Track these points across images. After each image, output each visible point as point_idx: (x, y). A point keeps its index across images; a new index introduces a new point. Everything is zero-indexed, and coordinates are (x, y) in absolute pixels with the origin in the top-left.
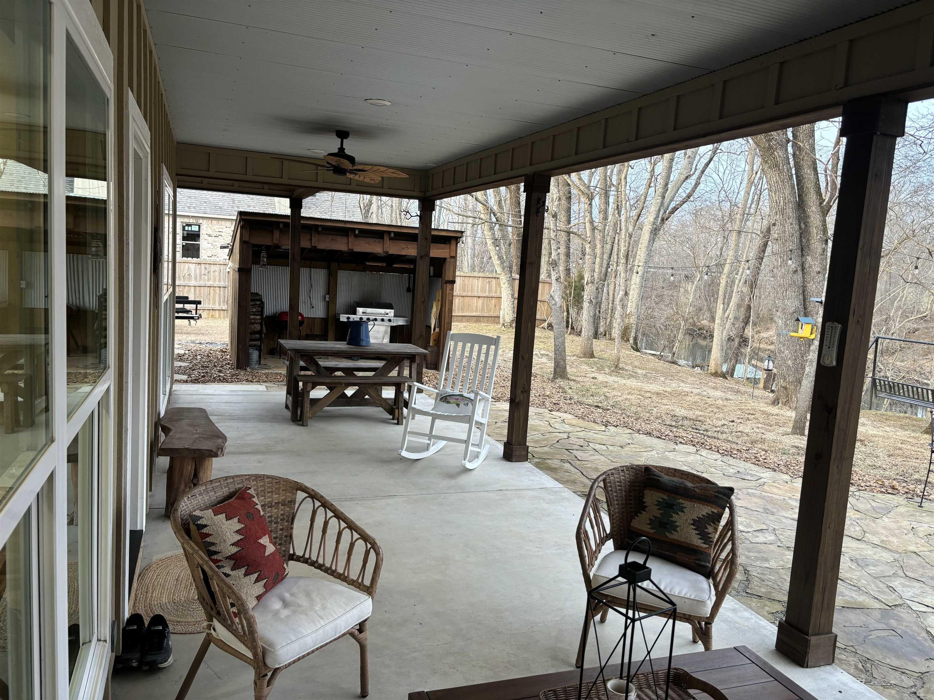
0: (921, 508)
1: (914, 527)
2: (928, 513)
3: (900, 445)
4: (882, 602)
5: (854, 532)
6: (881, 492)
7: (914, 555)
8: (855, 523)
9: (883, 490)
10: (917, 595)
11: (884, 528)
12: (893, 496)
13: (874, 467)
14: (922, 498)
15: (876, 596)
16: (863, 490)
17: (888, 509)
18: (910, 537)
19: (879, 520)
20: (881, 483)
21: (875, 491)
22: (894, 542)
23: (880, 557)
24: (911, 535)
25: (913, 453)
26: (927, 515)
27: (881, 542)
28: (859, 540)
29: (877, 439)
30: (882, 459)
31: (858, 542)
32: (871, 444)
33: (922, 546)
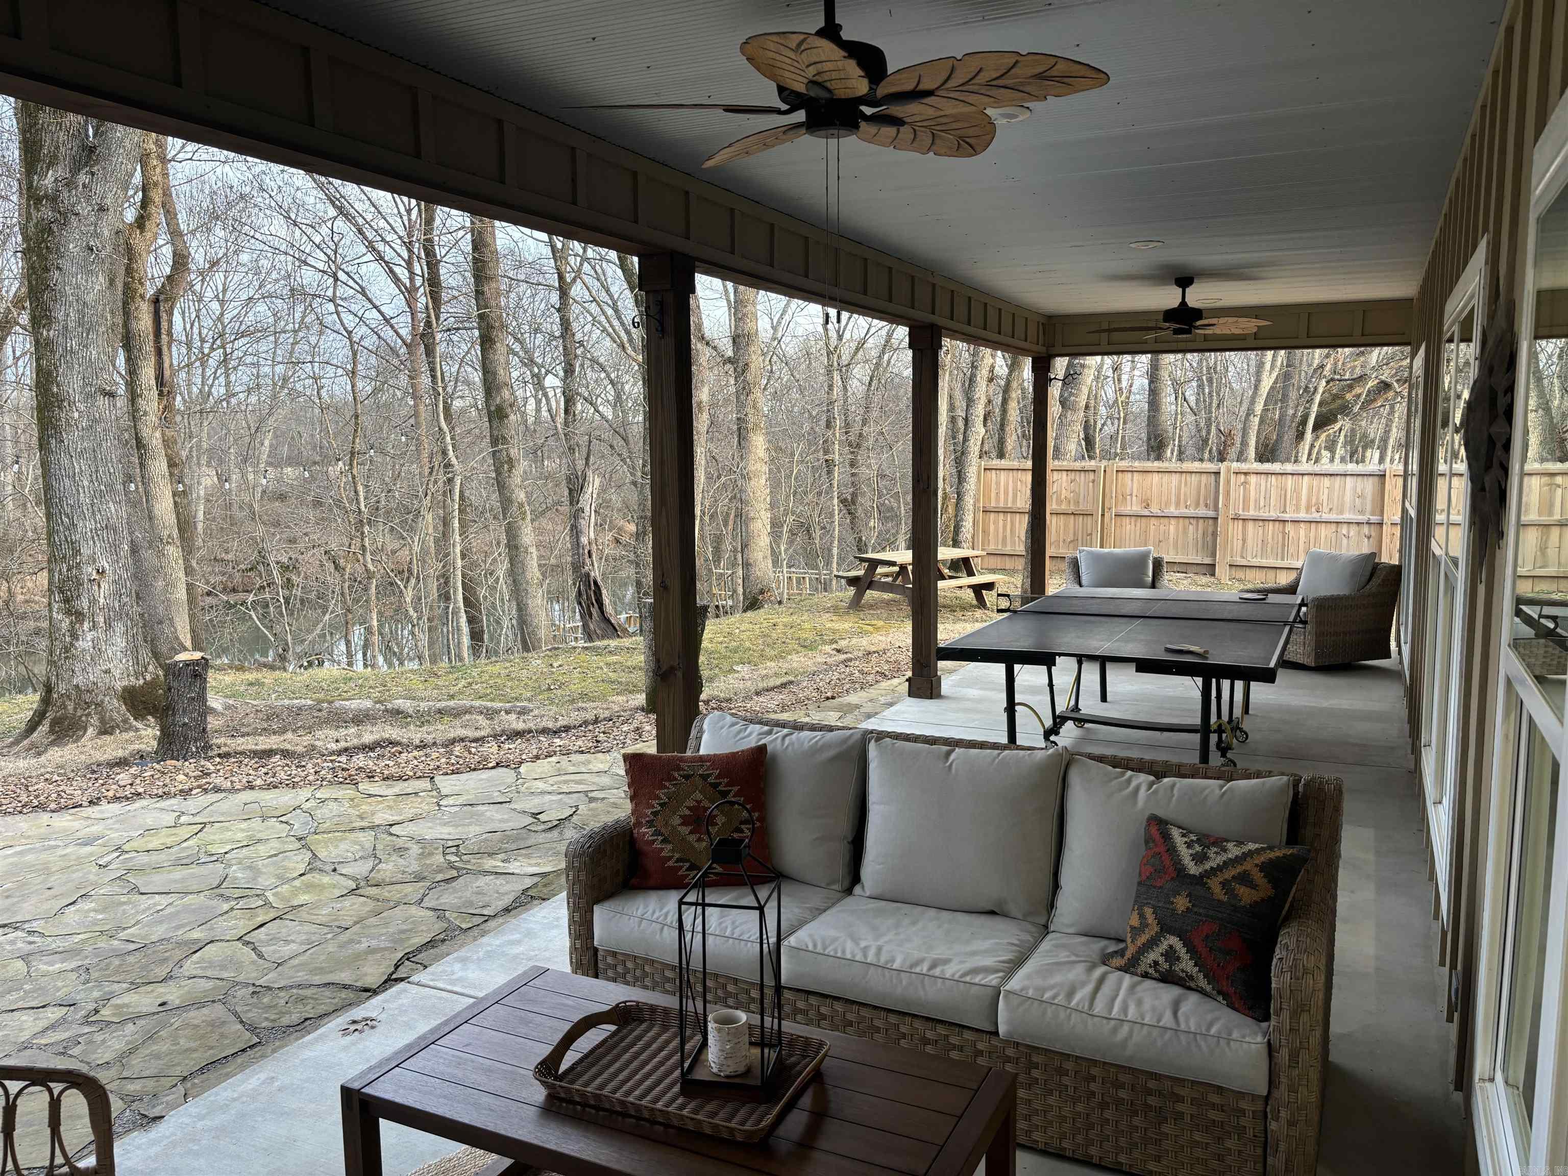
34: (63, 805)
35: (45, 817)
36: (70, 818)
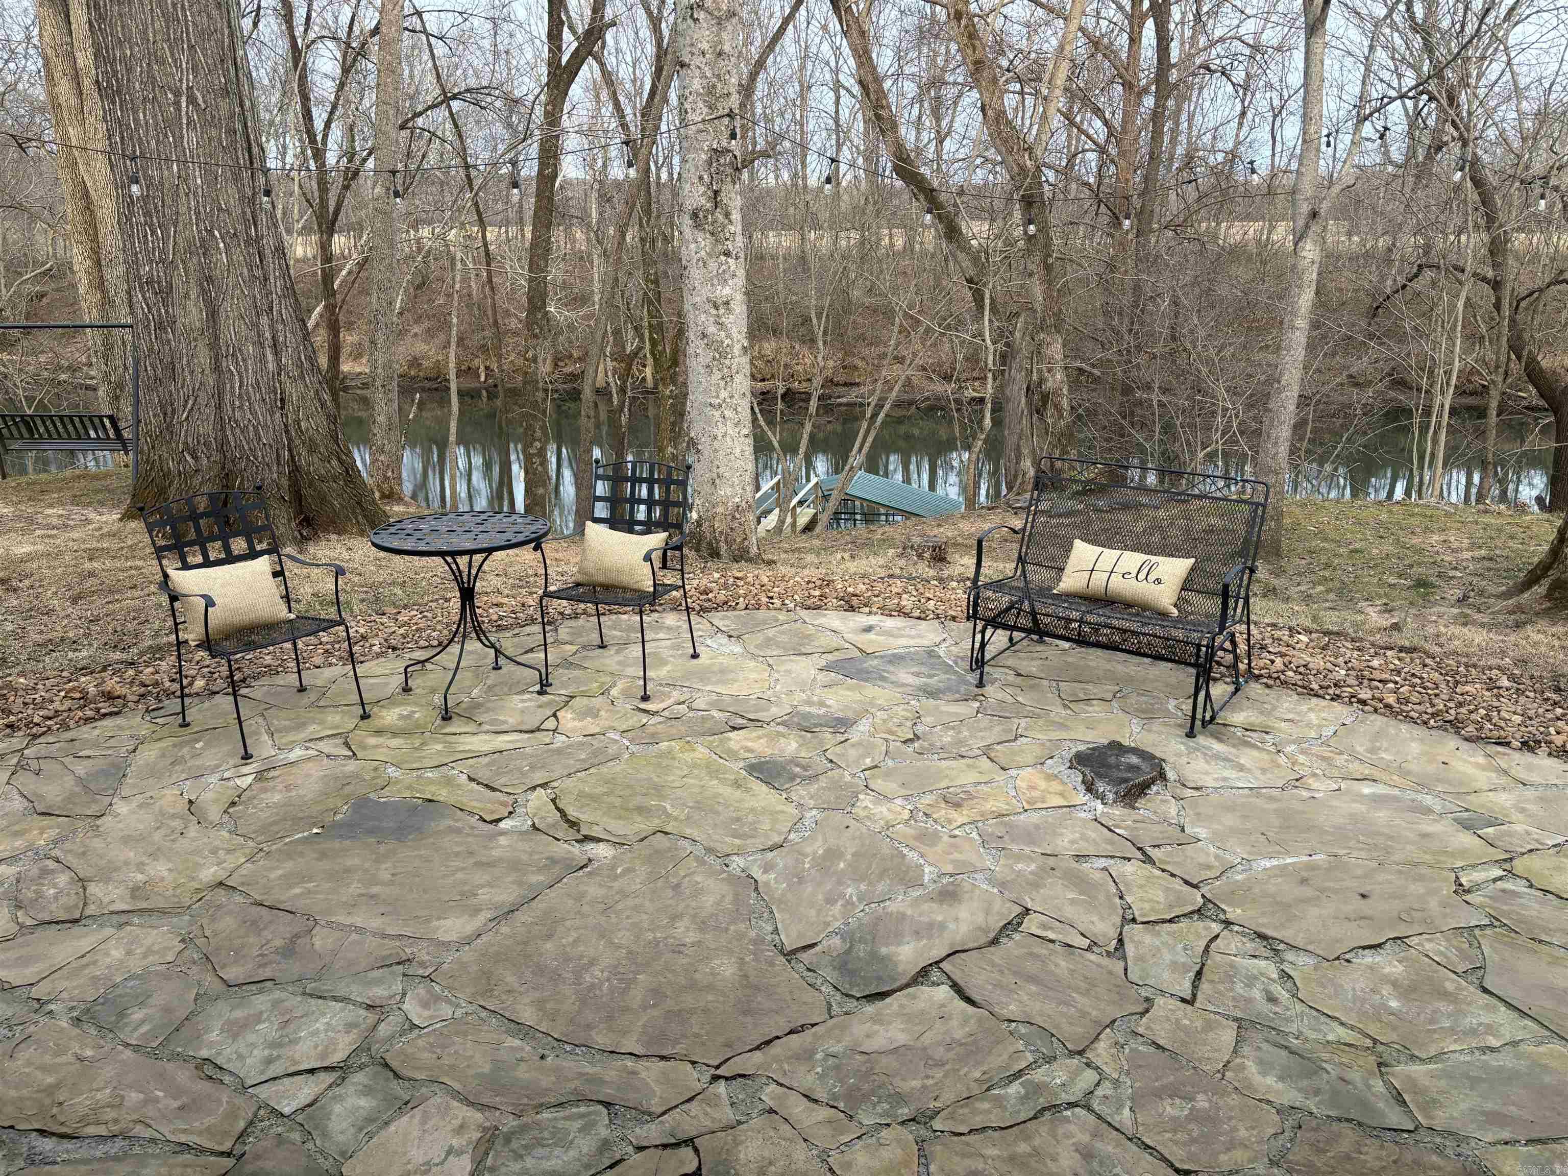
0: (188, 730)
1: (193, 798)
2: (207, 736)
3: (88, 566)
4: (201, 1151)
5: (56, 898)
6: (87, 720)
7: (221, 891)
8: (51, 864)
9: (89, 713)
10: (273, 1045)
11: (126, 840)
12: (118, 721)
13: (51, 646)
14: (182, 697)
15: (183, 1138)
16: (44, 733)
17: (117, 767)
18: (194, 840)
19: (107, 819)
20: (78, 695)
21: (72, 724)
22: (162, 879)
23: (145, 956)
24: (193, 831)
25: (122, 575)
26: (208, 745)
27: (133, 897)
28: (76, 921)
29: (35, 566)
30: (63, 614)
31: (76, 930)
32: (27, 582)
33: (229, 851)
34: (1485, 733)
35: (1452, 742)
36: (1481, 760)
